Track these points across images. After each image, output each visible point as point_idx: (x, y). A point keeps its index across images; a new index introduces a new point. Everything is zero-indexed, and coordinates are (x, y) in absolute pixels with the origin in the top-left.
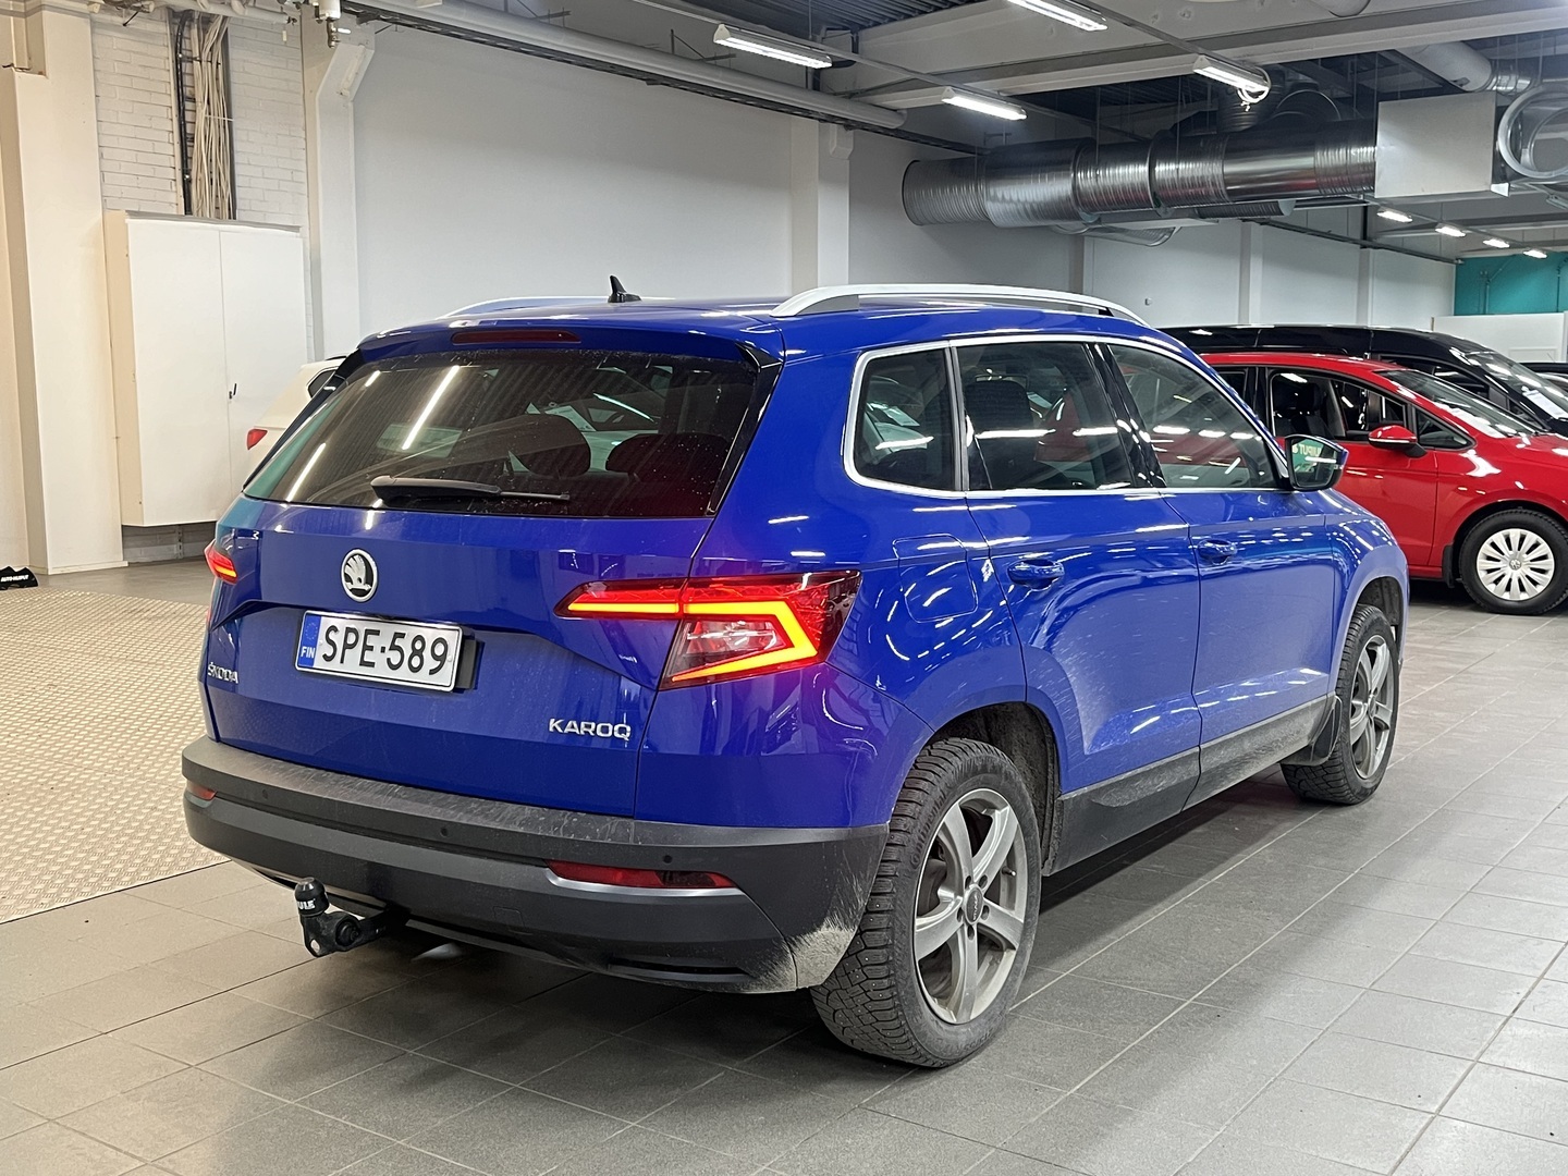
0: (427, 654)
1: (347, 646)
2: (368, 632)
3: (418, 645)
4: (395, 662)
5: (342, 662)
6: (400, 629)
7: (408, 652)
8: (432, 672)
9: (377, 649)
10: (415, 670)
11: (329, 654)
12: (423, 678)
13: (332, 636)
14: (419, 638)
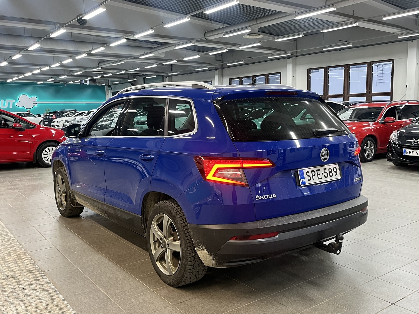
0: (333, 171)
1: (313, 176)
2: (317, 170)
3: (330, 170)
4: (326, 176)
5: (313, 180)
6: (325, 167)
7: (328, 173)
8: (335, 176)
9: (321, 174)
10: (331, 176)
11: (309, 179)
12: (334, 178)
13: (308, 174)
14: (330, 168)
